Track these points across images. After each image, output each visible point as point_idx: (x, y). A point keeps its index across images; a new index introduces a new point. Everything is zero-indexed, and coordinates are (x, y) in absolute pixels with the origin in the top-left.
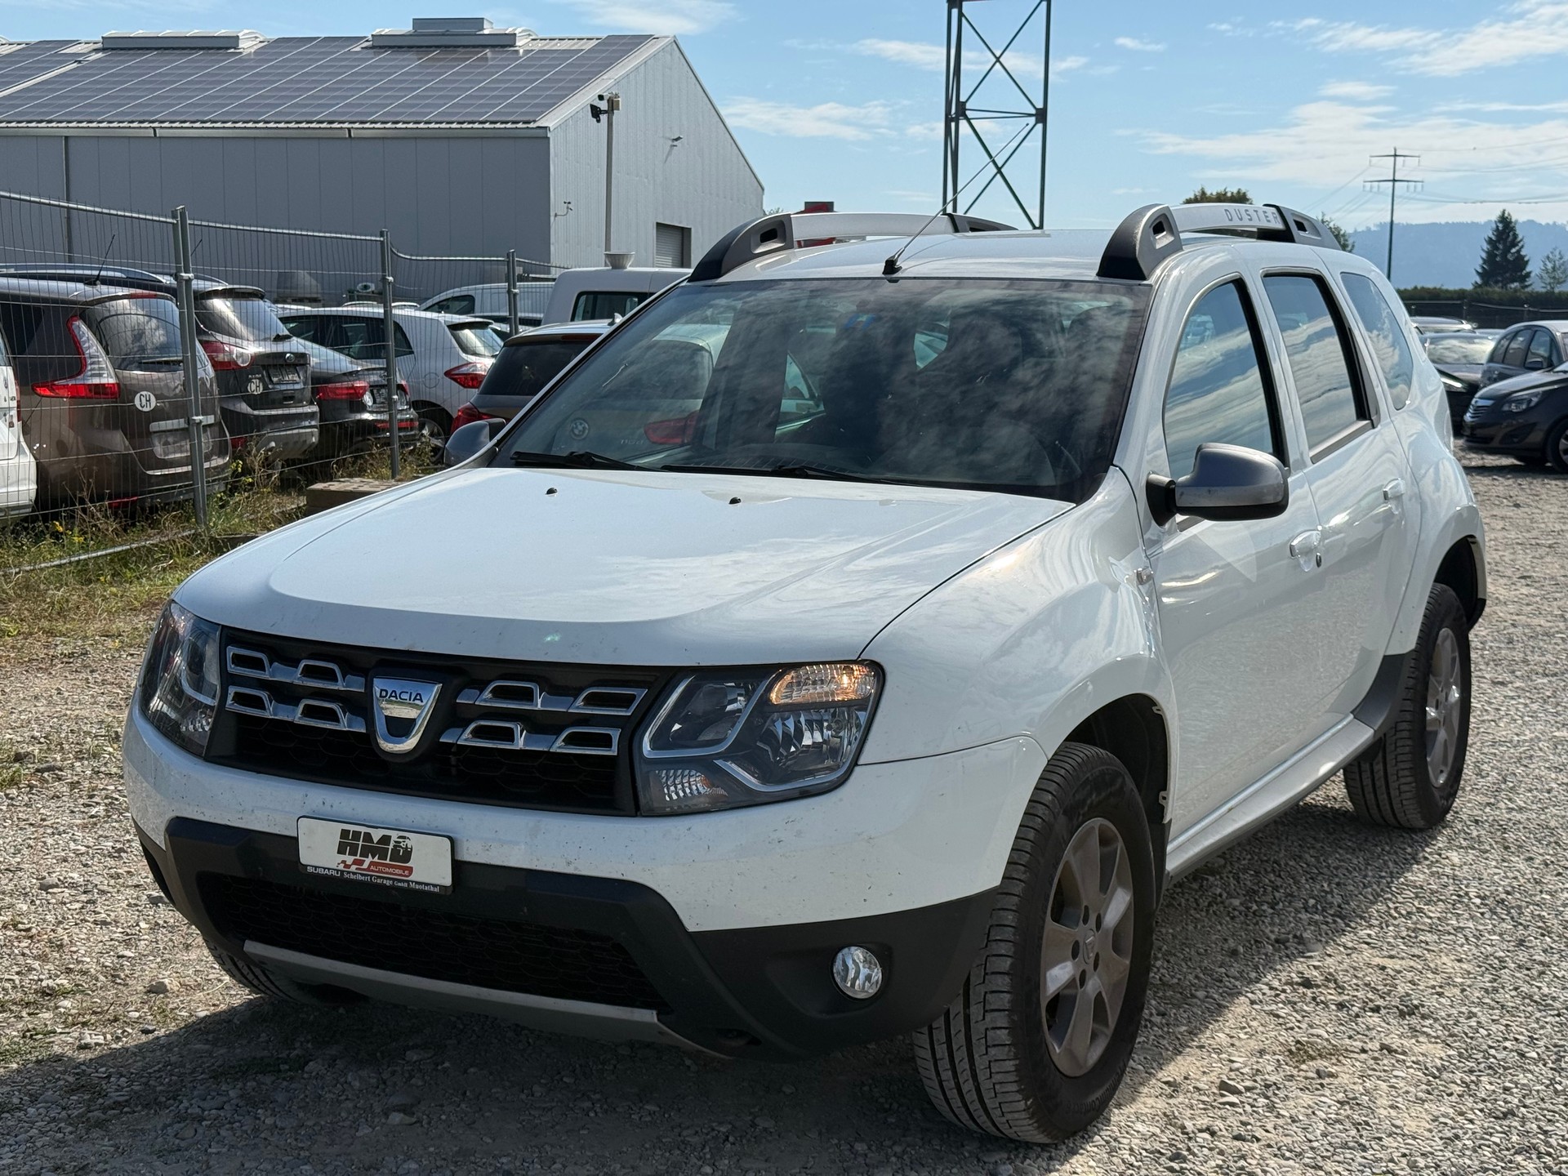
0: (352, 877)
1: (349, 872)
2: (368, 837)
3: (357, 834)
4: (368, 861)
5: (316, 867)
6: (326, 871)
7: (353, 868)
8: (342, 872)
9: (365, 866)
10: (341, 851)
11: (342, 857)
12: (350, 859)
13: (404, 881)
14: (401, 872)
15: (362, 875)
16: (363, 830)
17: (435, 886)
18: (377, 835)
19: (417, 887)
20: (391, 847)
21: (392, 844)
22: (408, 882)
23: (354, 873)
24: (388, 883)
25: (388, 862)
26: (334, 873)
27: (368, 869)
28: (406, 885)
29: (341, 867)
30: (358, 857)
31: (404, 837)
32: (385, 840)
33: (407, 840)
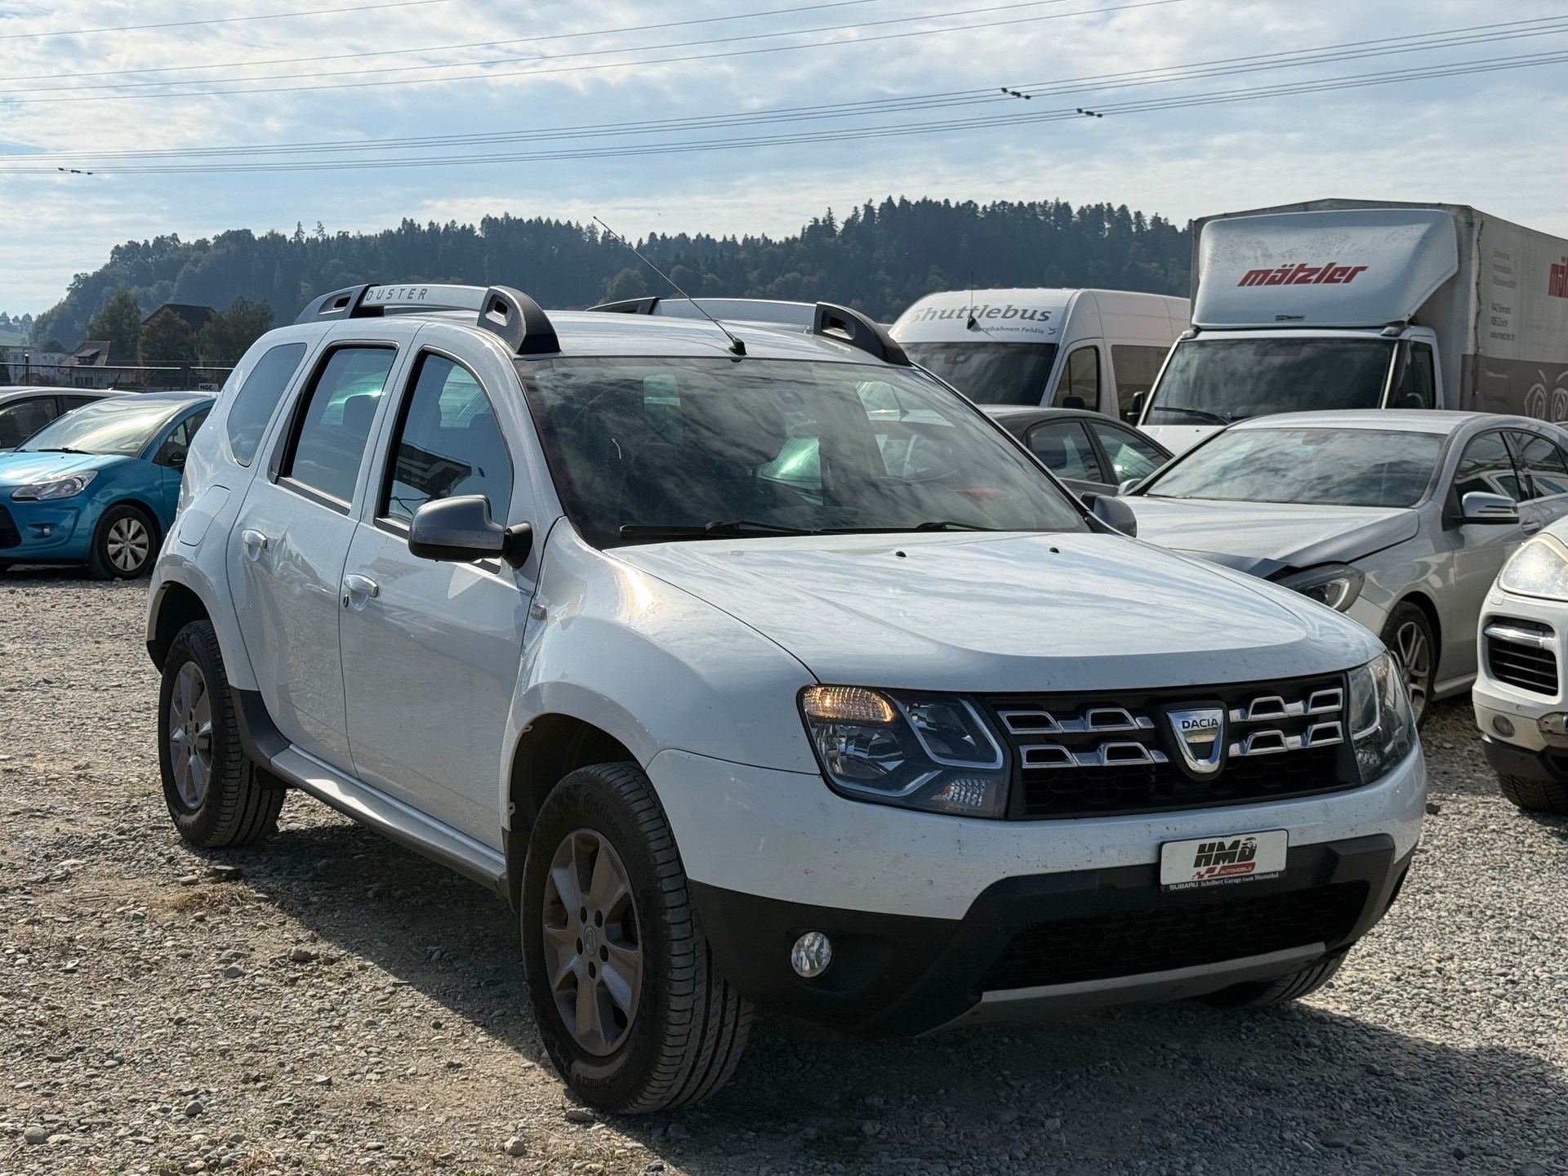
0: (1208, 884)
1: (1205, 881)
2: (1222, 845)
3: (1212, 846)
4: (1218, 867)
5: (1177, 884)
6: (1187, 886)
7: (1206, 877)
8: (1199, 882)
9: (1216, 872)
10: (1197, 864)
11: (1198, 869)
12: (1203, 869)
13: (1250, 876)
14: (1245, 869)
15: (1216, 880)
16: (1216, 841)
17: (1275, 873)
18: (1228, 842)
19: (1261, 878)
20: (1240, 849)
21: (1241, 846)
22: (1253, 875)
23: (1210, 881)
24: (1237, 881)
25: (1236, 863)
26: (1193, 885)
27: (1219, 874)
28: (1252, 879)
29: (1196, 878)
30: (1211, 866)
31: (1251, 839)
32: (1236, 844)
33: (1253, 841)
